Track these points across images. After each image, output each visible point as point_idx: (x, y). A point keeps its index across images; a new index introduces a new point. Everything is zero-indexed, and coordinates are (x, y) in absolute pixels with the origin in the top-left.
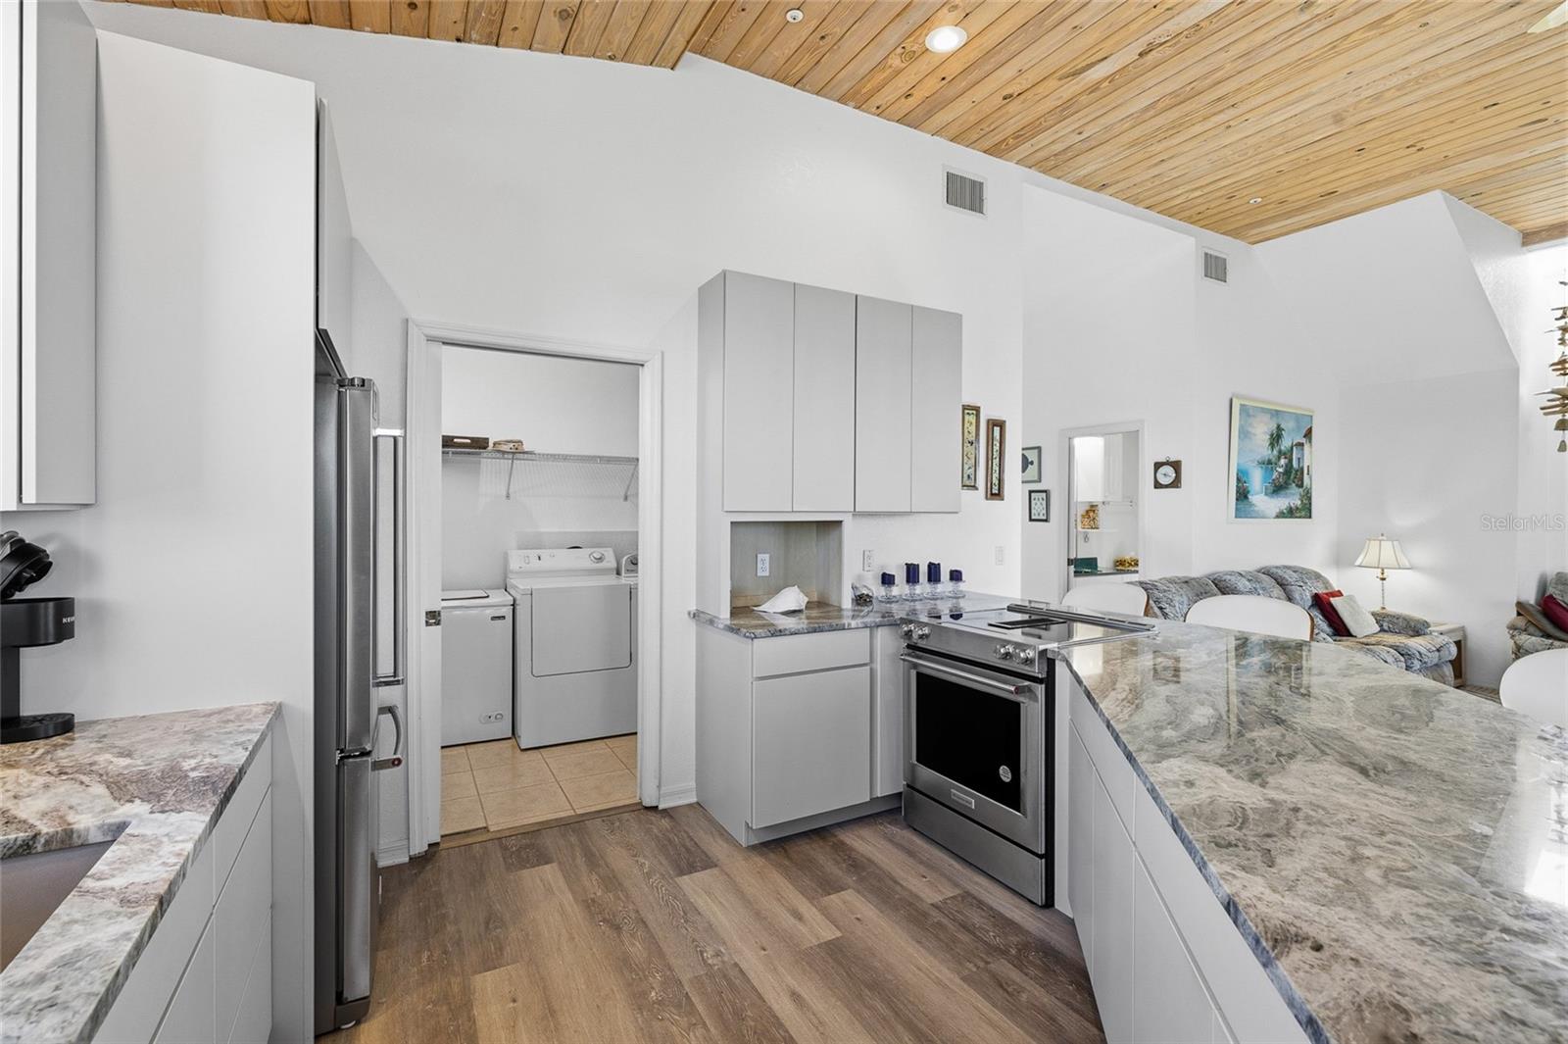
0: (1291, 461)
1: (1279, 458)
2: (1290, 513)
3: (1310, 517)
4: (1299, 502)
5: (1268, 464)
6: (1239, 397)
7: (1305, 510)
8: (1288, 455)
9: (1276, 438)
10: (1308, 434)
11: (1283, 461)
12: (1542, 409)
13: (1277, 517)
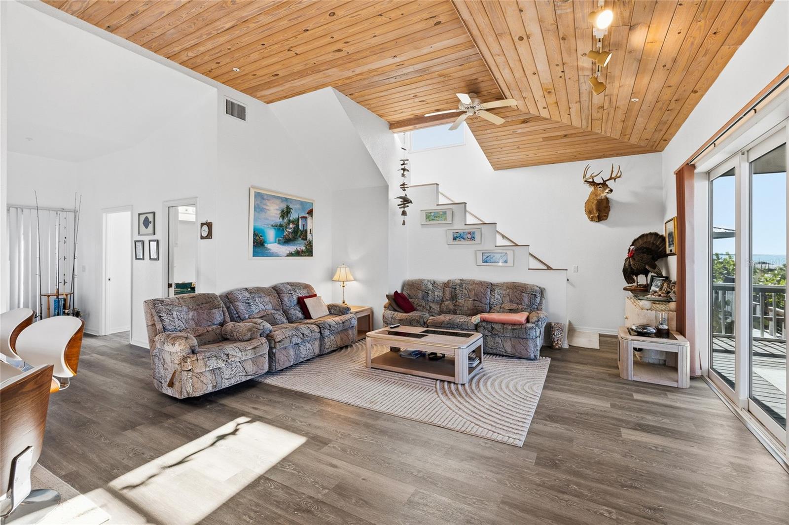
0: (298, 226)
1: (289, 224)
2: (298, 254)
3: (312, 256)
4: (304, 248)
5: (279, 228)
6: (253, 187)
7: (309, 252)
8: (296, 222)
9: (286, 213)
10: (310, 213)
11: (291, 226)
12: (398, 205)
13: (288, 256)
